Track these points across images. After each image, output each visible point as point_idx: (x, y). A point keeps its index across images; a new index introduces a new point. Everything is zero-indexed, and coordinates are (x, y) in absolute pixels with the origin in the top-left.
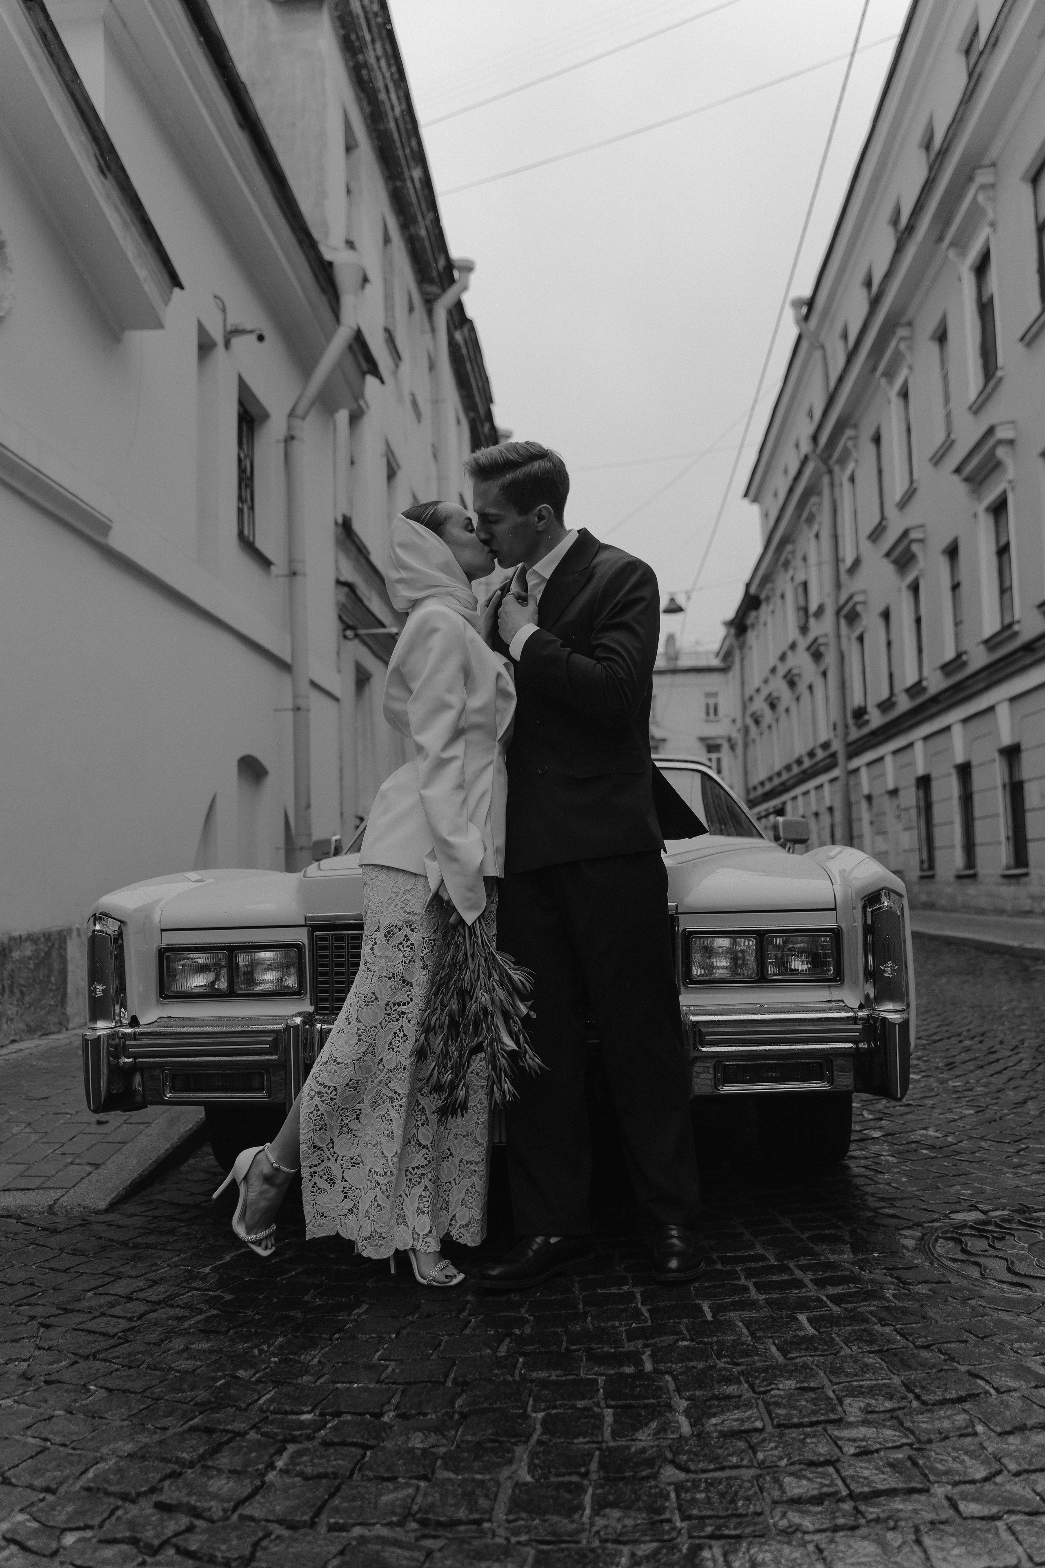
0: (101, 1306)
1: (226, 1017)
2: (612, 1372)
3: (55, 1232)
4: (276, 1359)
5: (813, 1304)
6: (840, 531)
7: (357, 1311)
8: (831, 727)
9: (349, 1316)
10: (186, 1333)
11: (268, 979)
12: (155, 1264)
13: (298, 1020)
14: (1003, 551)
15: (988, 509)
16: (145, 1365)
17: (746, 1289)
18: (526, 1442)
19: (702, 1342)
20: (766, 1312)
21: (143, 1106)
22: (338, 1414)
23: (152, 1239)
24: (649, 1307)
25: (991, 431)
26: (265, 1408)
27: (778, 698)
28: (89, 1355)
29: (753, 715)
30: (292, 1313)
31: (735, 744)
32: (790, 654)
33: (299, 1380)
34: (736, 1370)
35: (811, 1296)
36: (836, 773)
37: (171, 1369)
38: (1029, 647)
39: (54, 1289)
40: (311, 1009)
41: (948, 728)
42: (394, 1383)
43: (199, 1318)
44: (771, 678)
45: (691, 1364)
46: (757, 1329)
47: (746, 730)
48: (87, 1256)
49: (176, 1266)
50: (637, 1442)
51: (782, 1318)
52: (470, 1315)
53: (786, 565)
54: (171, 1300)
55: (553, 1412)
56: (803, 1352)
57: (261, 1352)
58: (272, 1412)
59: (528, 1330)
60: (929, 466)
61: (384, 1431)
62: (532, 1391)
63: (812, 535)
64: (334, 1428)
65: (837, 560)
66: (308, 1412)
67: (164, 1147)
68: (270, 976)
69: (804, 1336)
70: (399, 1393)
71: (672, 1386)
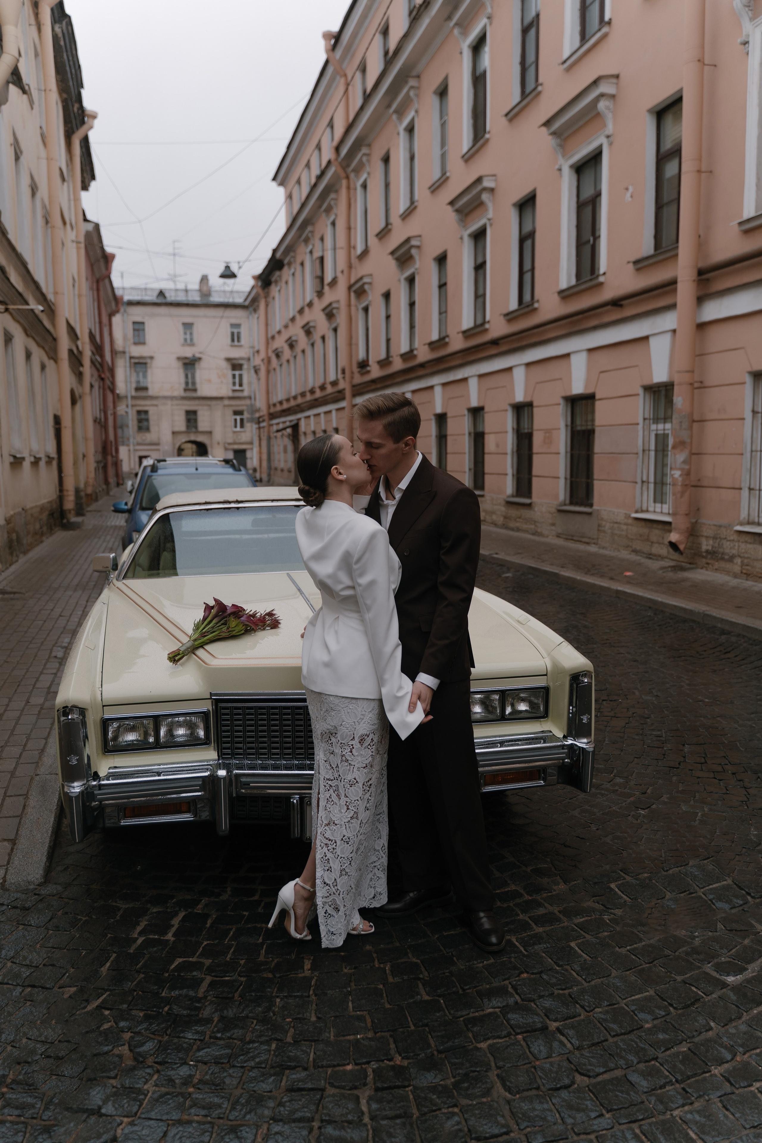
6: (352, 225)
8: (339, 372)
14: (480, 267)
15: (470, 235)
25: (479, 180)
27: (296, 341)
29: (274, 351)
31: (259, 369)
32: (306, 309)
36: (343, 404)
38: (495, 342)
41: (431, 387)
44: (290, 324)
47: (269, 361)
53: (307, 241)
60: (428, 192)
63: (329, 223)
65: (350, 247)
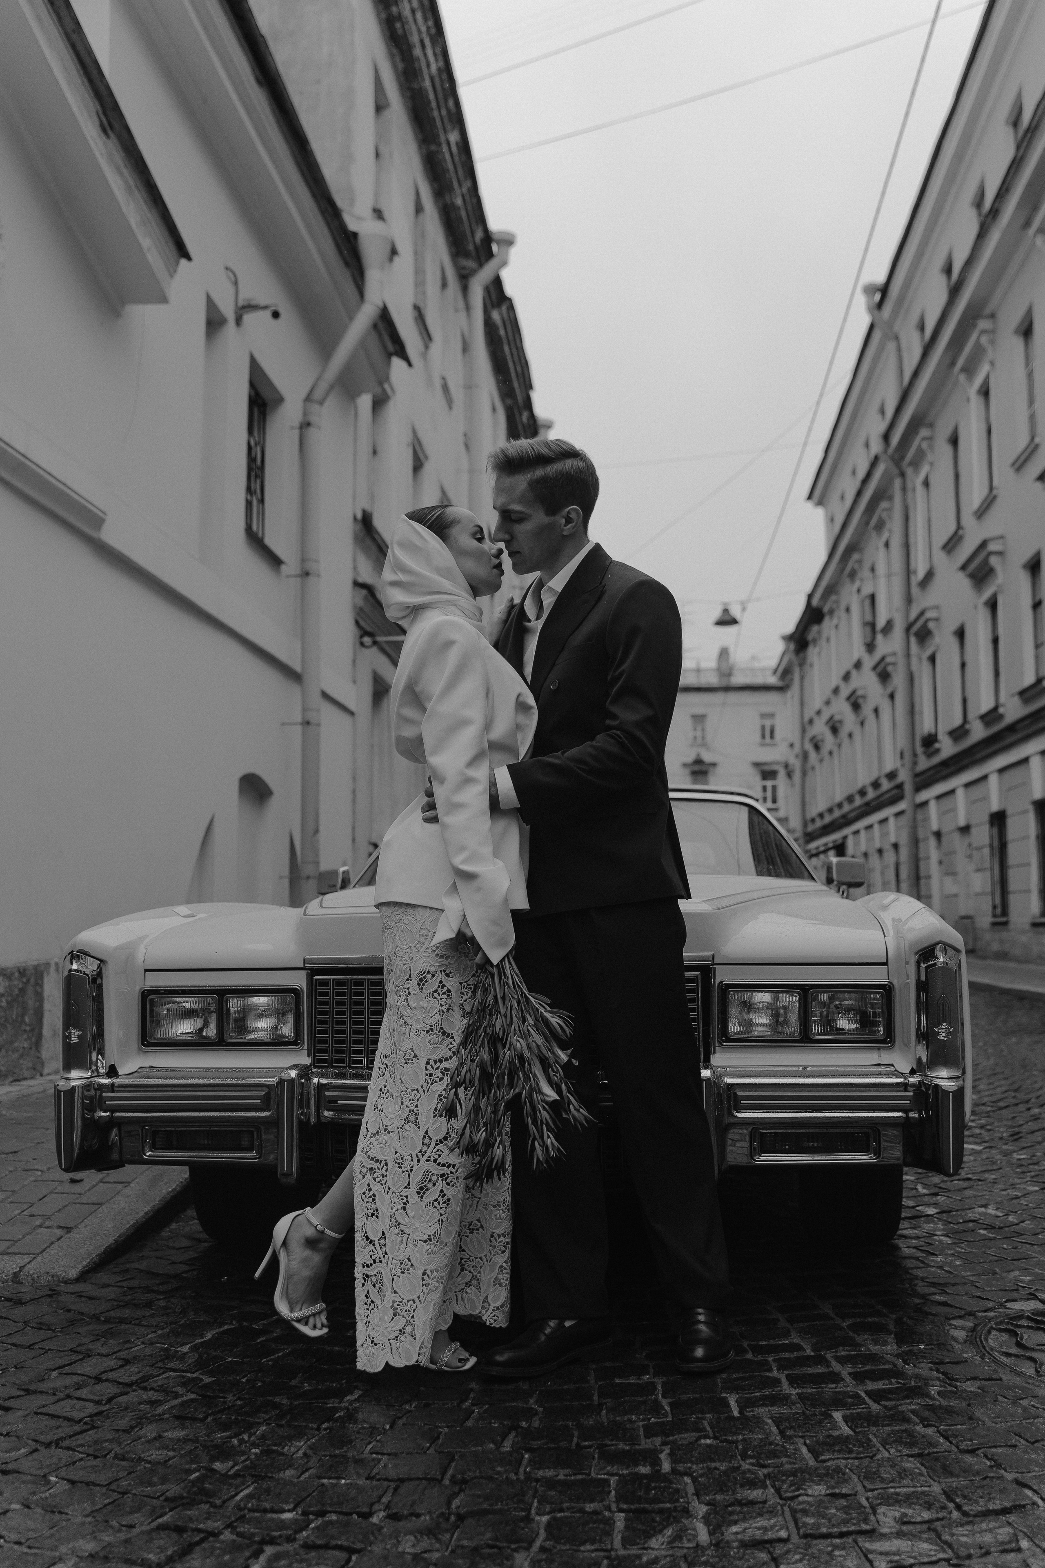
0: (66, 1387)
1: (214, 1068)
2: (625, 1472)
3: (20, 1303)
4: (257, 1451)
5: (850, 1400)
6: (910, 541)
7: (349, 1397)
8: (897, 756)
9: (340, 1403)
10: (160, 1419)
11: (262, 1026)
12: (129, 1341)
13: (293, 1074)
16: (112, 1455)
17: (777, 1382)
18: (528, 1549)
19: (726, 1441)
20: (798, 1408)
21: (119, 1164)
22: (322, 1514)
23: (126, 1313)
24: (670, 1400)
26: (242, 1505)
27: (840, 722)
28: (51, 1443)
29: (812, 739)
30: (277, 1399)
31: (792, 771)
32: (854, 673)
33: (281, 1475)
34: (762, 1472)
35: (848, 1392)
36: (901, 805)
37: (140, 1459)
39: (16, 1367)
40: (307, 1061)
41: (1026, 760)
42: (386, 1479)
43: (175, 1402)
44: (833, 699)
45: (713, 1465)
46: (787, 1428)
47: (805, 756)
48: (54, 1331)
49: (151, 1344)
50: (650, 1551)
51: (815, 1415)
52: (473, 1405)
53: (852, 575)
54: (144, 1382)
55: (559, 1515)
56: (836, 1455)
57: (242, 1441)
58: (250, 1510)
59: (536, 1423)
60: (1011, 472)
61: (373, 1533)
62: (536, 1491)
63: (880, 544)
64: (317, 1528)
65: (908, 571)
66: (289, 1511)
67: (143, 1209)
68: (264, 1024)
69: (838, 1436)
70: (391, 1491)
71: (691, 1489)
